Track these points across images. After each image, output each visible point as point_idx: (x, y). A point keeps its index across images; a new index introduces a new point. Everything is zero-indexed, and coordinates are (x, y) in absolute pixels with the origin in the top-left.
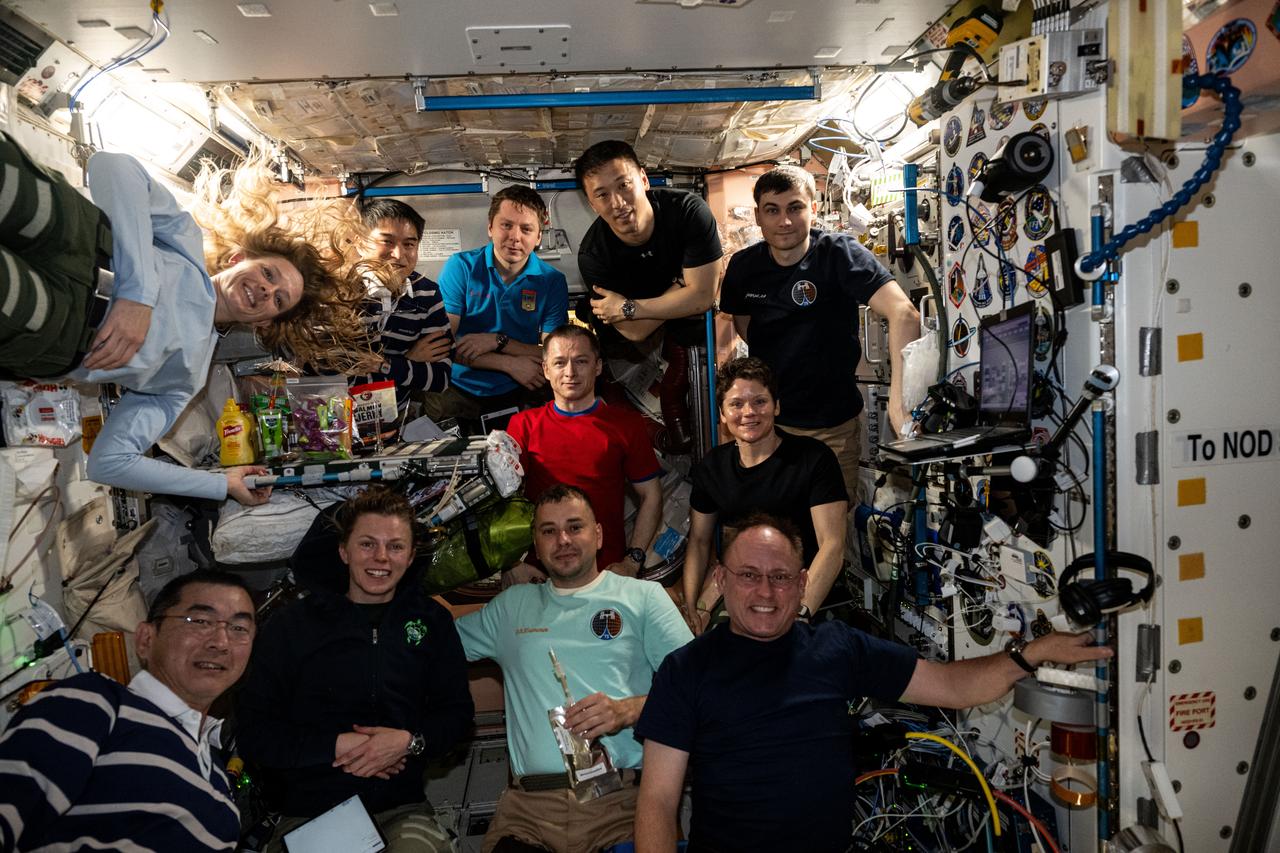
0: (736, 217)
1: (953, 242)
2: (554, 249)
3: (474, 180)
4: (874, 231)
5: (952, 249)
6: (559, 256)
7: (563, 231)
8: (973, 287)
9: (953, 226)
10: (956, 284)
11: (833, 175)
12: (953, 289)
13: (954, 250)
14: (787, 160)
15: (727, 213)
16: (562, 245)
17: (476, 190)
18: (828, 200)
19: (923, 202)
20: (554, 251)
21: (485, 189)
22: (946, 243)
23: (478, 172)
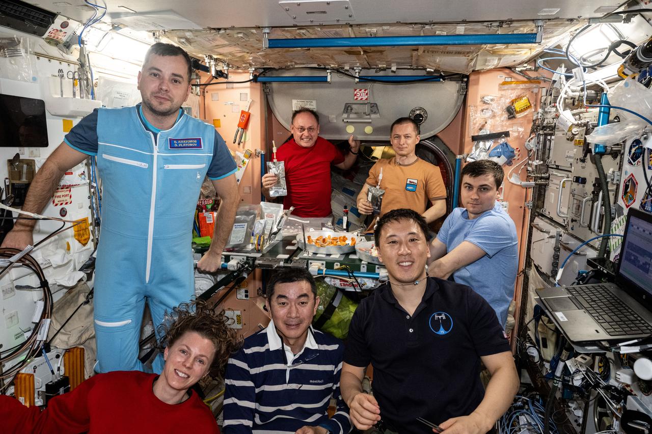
0: (484, 103)
1: (632, 158)
2: (369, 115)
3: (322, 74)
4: (575, 130)
5: (630, 163)
6: (370, 121)
7: (376, 104)
8: (642, 197)
9: (634, 146)
10: (629, 190)
11: (554, 82)
12: (625, 192)
13: (632, 164)
14: (525, 67)
15: (479, 100)
16: (375, 112)
17: (324, 80)
18: (551, 95)
19: (615, 118)
20: (368, 117)
21: (329, 80)
22: (627, 157)
23: (325, 69)
